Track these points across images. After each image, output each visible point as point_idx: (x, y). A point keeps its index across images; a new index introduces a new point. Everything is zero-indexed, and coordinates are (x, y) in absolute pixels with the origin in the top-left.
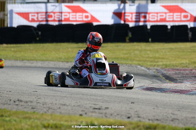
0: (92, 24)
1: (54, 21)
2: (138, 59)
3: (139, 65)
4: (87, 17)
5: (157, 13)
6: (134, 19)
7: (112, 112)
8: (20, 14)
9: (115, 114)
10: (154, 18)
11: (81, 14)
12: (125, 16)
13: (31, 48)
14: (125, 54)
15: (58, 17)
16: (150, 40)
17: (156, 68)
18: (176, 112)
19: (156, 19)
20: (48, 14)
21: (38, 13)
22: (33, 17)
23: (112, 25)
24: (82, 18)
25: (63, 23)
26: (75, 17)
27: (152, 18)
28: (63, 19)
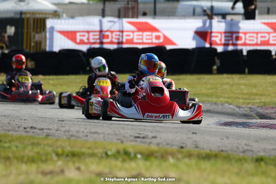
0: (165, 48)
1: (112, 43)
2: (226, 96)
3: (227, 102)
4: (158, 38)
5: (257, 33)
6: (223, 42)
7: (161, 141)
8: (64, 33)
9: (164, 143)
10: (253, 40)
11: (149, 33)
12: (211, 37)
13: (78, 81)
14: (209, 89)
15: (118, 37)
16: (247, 71)
17: (250, 106)
18: (253, 144)
19: (255, 42)
20: (103, 33)
21: (88, 32)
22: (82, 38)
23: (193, 49)
24: (152, 39)
25: (125, 46)
26: (141, 37)
27: (250, 40)
28: (124, 41)
